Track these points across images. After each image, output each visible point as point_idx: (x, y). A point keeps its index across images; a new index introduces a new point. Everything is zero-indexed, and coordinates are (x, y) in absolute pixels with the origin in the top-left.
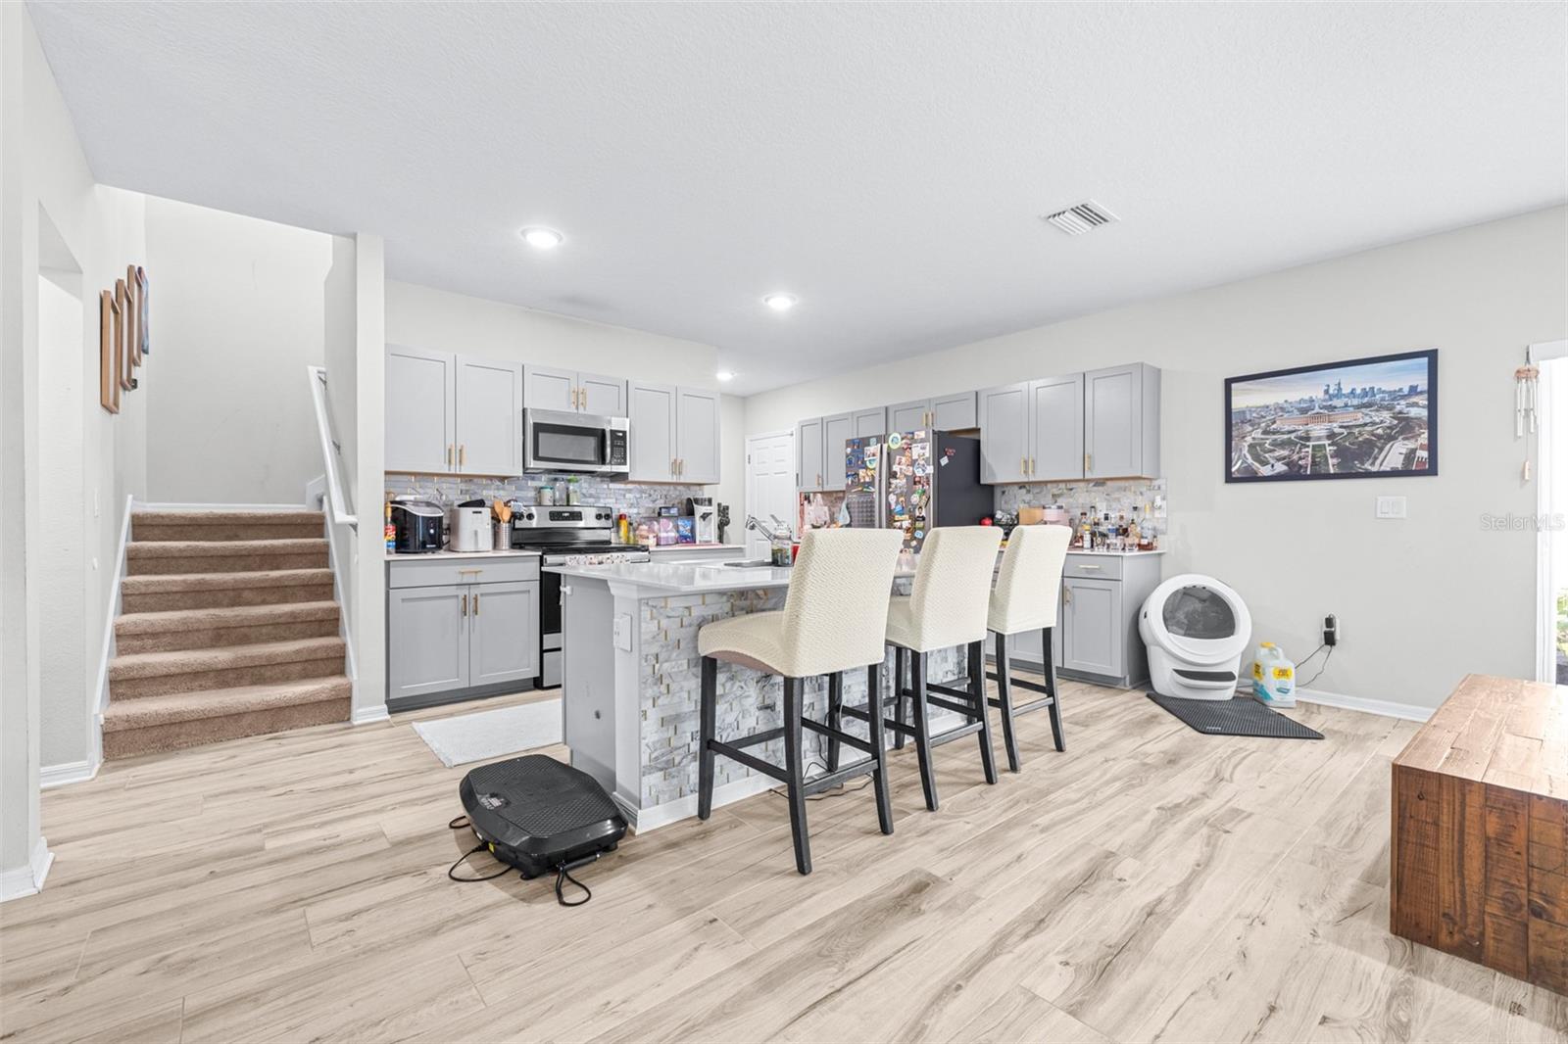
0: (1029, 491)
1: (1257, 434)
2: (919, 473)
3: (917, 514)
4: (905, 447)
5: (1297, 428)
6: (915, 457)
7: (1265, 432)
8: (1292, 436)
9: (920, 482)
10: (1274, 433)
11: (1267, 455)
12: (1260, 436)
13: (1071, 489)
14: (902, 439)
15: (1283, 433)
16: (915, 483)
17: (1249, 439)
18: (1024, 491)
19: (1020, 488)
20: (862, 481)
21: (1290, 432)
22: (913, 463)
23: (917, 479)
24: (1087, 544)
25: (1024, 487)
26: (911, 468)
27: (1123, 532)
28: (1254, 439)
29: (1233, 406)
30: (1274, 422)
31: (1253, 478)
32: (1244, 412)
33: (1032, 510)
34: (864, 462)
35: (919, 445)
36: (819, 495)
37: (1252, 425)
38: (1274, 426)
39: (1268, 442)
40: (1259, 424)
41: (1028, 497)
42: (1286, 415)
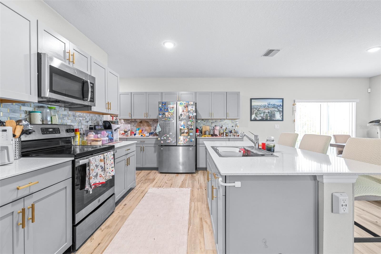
0: (204, 121)
1: (256, 111)
2: (191, 115)
3: (190, 128)
4: (186, 106)
5: (263, 110)
6: (189, 110)
7: (258, 111)
8: (262, 112)
9: (191, 118)
10: (259, 111)
11: (258, 115)
12: (257, 111)
13: (216, 121)
14: (184, 104)
15: (261, 111)
16: (189, 118)
17: (255, 112)
18: (203, 121)
19: (202, 120)
20: (167, 116)
21: (262, 111)
22: (189, 112)
23: (190, 117)
24: (225, 135)
25: (203, 120)
26: (188, 113)
27: (231, 132)
28: (256, 112)
29: (252, 105)
30: (259, 109)
31: (255, 120)
32: (254, 106)
33: (206, 126)
34: (167, 110)
35: (191, 106)
36: (123, 120)
37: (256, 109)
38: (259, 110)
39: (258, 113)
40: (257, 109)
41: (204, 123)
42: (261, 108)
